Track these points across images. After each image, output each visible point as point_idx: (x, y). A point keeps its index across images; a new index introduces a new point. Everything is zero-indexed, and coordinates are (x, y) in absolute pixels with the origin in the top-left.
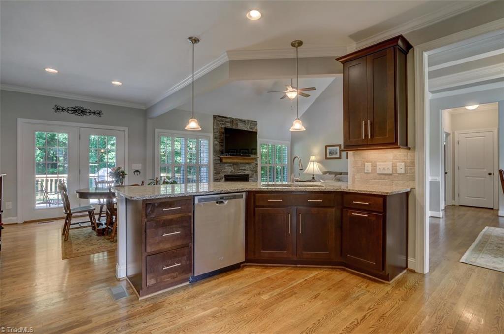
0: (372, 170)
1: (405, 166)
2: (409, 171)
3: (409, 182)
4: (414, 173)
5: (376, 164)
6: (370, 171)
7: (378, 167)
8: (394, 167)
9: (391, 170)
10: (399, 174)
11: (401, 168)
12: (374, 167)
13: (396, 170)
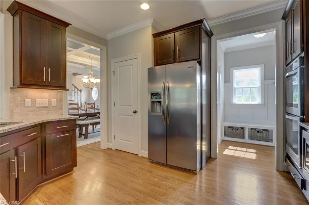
0: (31, 105)
1: (57, 101)
2: (59, 104)
3: (59, 111)
4: (62, 105)
5: (35, 100)
6: (30, 105)
7: (37, 102)
8: (50, 102)
9: (48, 104)
10: (53, 106)
11: (54, 102)
12: (34, 102)
13: (51, 104)
